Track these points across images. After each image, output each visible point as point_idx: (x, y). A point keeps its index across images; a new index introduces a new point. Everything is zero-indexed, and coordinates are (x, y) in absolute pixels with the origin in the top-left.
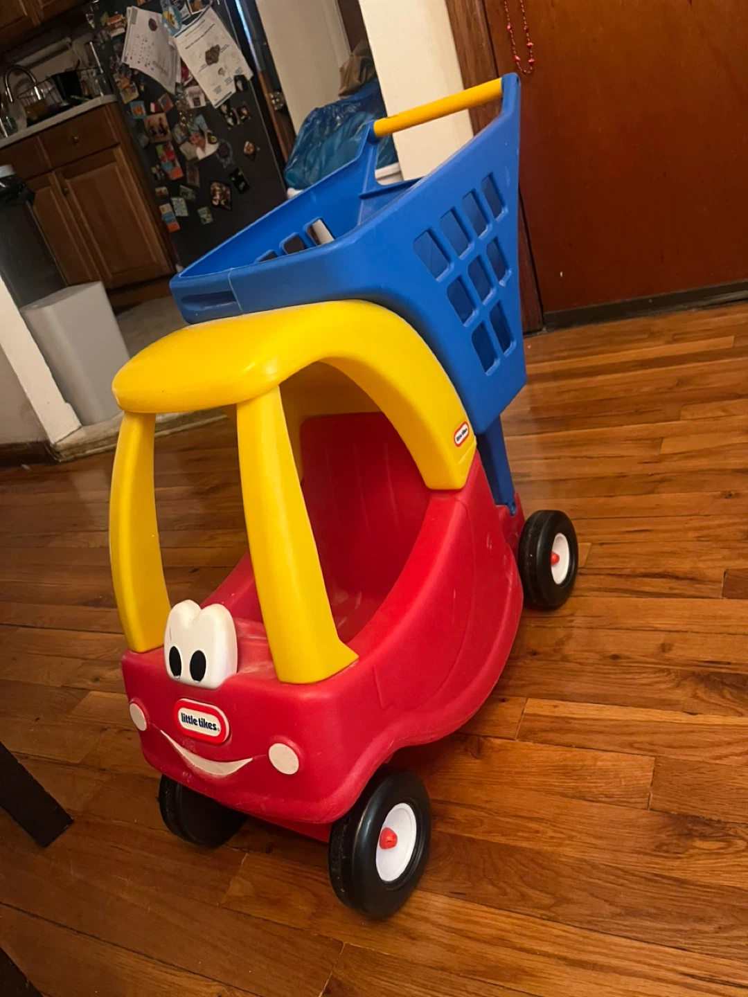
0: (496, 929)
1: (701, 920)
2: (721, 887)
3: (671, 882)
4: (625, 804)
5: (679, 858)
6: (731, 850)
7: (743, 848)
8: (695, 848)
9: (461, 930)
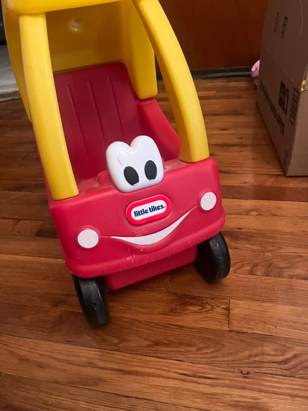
0: (87, 358)
1: (189, 345)
2: (199, 328)
3: (176, 327)
4: (157, 291)
5: (181, 315)
6: (204, 310)
7: (210, 309)
8: (188, 310)
9: (69, 361)
